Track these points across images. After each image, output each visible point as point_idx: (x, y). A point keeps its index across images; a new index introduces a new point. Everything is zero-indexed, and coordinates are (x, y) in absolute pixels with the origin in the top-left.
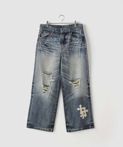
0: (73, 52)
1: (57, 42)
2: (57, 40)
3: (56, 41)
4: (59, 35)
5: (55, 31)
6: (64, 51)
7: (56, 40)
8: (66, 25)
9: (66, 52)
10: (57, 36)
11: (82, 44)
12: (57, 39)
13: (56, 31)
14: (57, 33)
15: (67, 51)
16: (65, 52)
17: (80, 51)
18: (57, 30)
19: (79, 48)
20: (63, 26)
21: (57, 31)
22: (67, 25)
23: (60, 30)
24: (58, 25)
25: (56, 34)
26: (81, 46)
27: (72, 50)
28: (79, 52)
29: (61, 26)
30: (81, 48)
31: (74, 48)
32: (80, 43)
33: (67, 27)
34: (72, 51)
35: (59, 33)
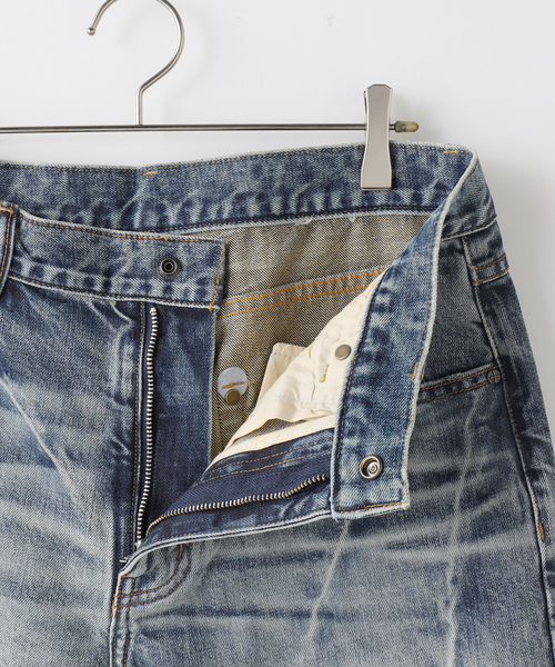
0: (321, 638)
1: (46, 462)
2: (46, 417)
3: (33, 445)
4: (83, 339)
5: (27, 265)
6: (160, 623)
7: (37, 429)
8: (198, 166)
9: (194, 631)
10: (63, 352)
11: (482, 497)
12: (54, 400)
13: (37, 272)
14: (55, 300)
15: (212, 621)
16: (176, 632)
17: (449, 617)
18: (66, 256)
19: (431, 555)
20: (154, 185)
21: (50, 272)
22: (227, 163)
23: (112, 253)
24: (73, 172)
25: (34, 322)
26: (481, 529)
27: (315, 606)
28: (440, 631)
29: (128, 176)
30: (473, 565)
31: (345, 557)
32: (450, 476)
33: (227, 190)
34: (313, 624)
35: (89, 299)
